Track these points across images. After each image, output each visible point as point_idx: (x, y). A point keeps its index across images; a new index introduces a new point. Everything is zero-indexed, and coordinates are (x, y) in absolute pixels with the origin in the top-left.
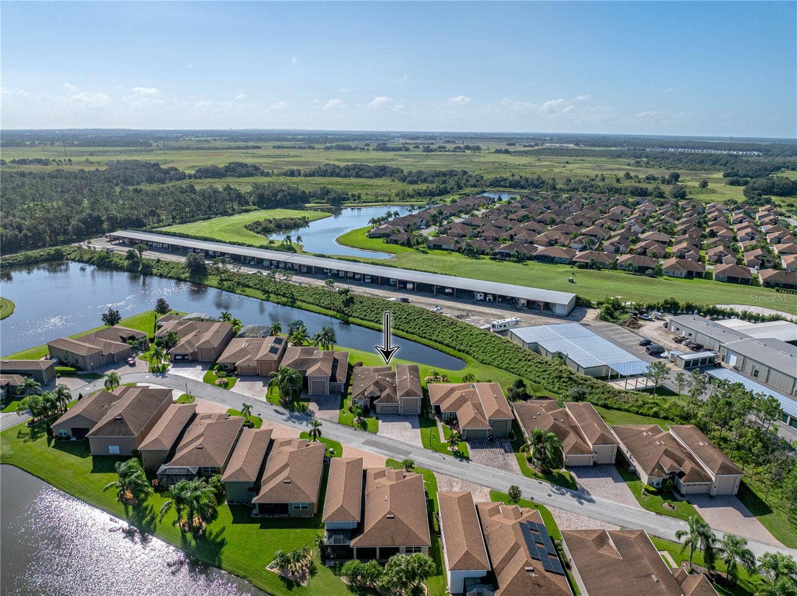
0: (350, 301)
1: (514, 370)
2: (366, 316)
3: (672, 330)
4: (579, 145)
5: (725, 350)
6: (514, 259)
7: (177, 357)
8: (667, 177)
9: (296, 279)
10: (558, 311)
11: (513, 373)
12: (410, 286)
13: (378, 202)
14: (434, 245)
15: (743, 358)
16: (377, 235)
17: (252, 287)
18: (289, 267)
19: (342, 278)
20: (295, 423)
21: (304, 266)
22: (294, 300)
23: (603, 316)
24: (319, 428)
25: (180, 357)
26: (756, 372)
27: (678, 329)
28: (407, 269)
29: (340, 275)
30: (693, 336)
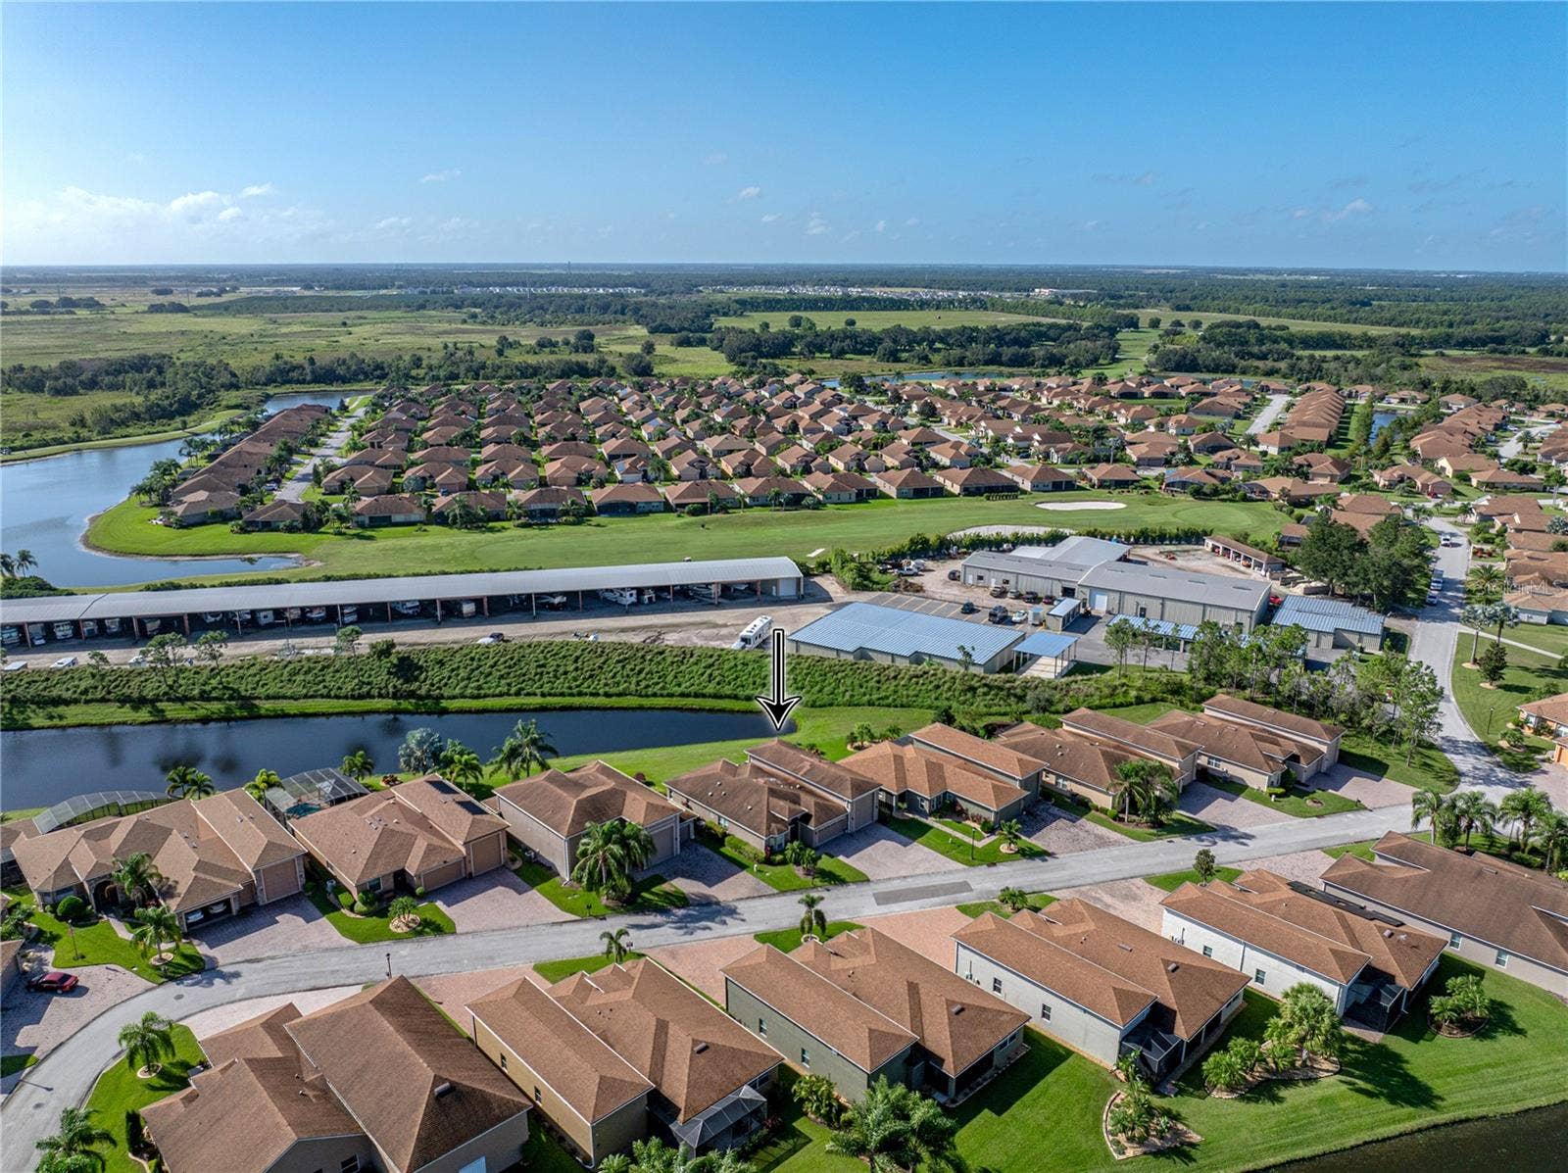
0: (407, 668)
1: (886, 702)
2: (479, 688)
3: (971, 582)
4: (312, 288)
5: (1084, 590)
6: (571, 519)
7: (192, 919)
8: (572, 340)
9: (235, 651)
10: (786, 591)
11: (889, 706)
12: (468, 608)
13: (47, 444)
14: (371, 518)
15: (1117, 596)
16: (196, 520)
17: (76, 701)
18: (91, 631)
19: (270, 626)
20: (710, 928)
21: (153, 618)
22: (247, 702)
23: (859, 584)
24: (818, 907)
25: (199, 916)
26: (1143, 610)
27: (981, 578)
28: (422, 575)
29: (263, 621)
30: (1012, 582)
